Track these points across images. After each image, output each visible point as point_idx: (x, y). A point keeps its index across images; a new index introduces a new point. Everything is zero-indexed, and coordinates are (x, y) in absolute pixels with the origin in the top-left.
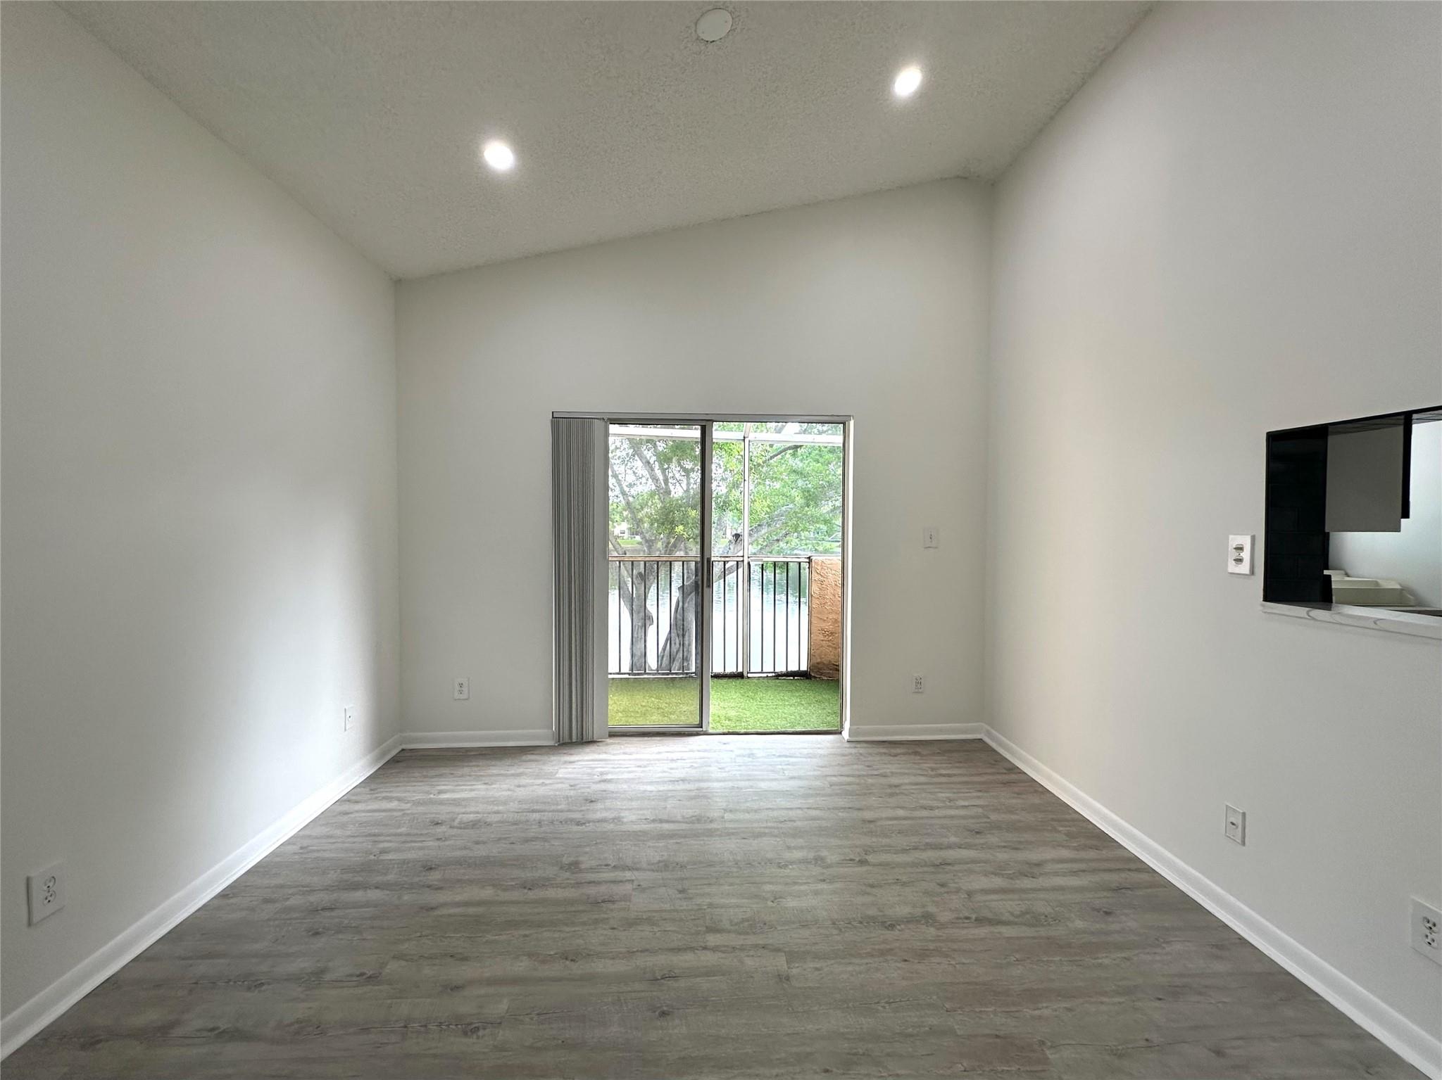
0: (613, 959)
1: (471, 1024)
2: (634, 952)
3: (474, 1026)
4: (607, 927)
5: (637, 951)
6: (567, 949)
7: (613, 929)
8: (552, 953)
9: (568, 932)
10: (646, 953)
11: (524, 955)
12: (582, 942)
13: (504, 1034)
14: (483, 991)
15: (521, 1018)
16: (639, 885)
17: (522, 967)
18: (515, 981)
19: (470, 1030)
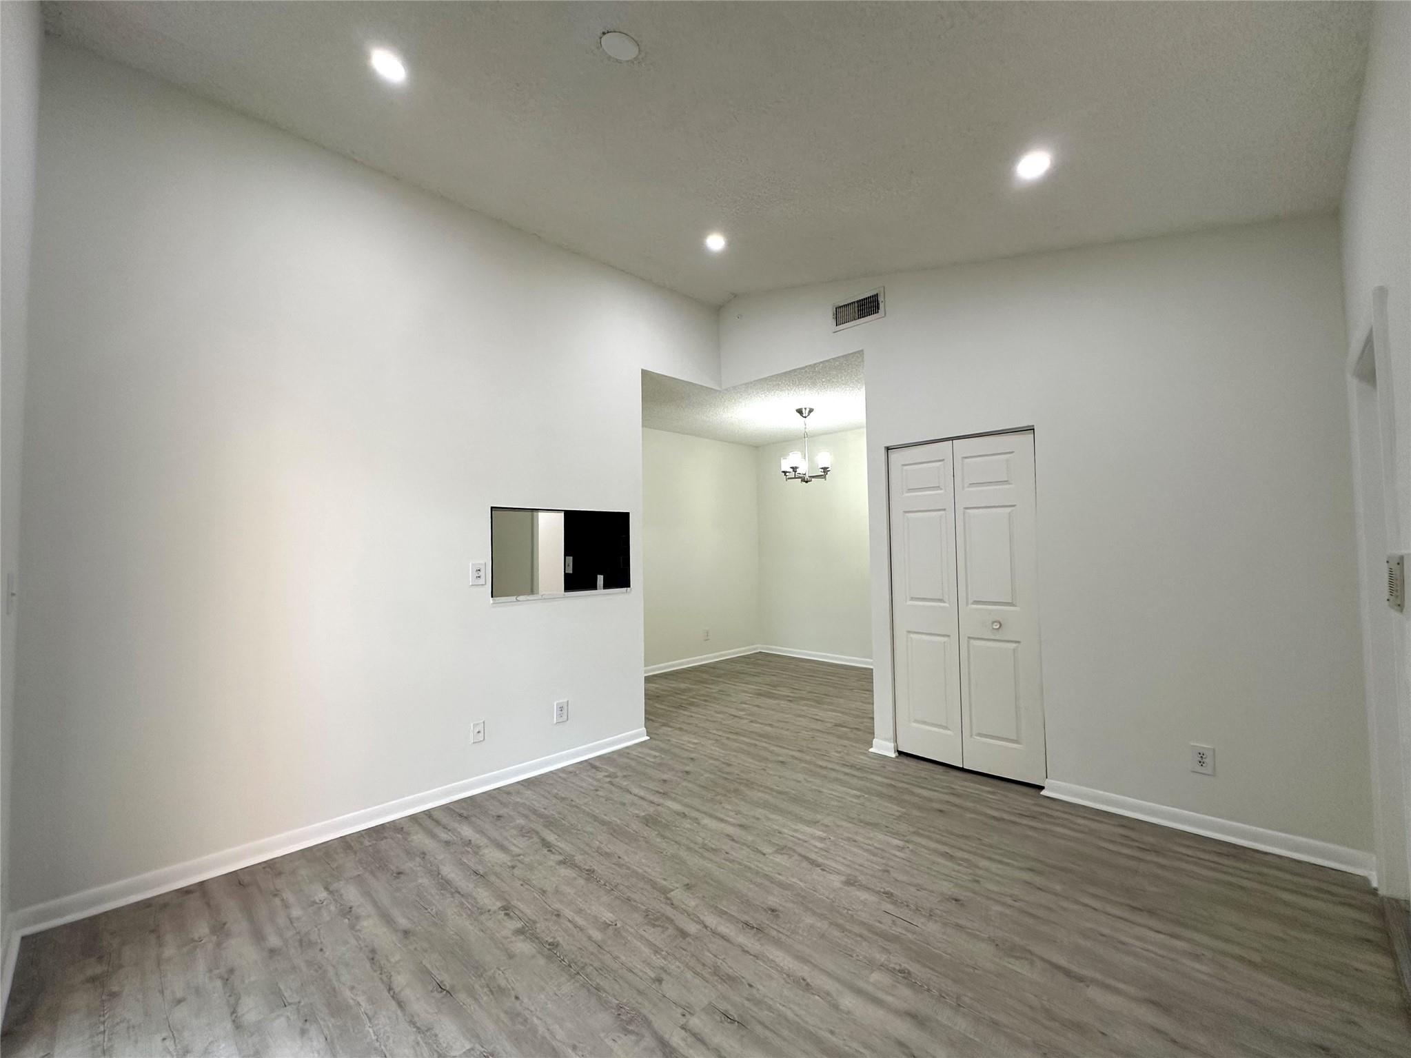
0: (772, 961)
1: (904, 977)
2: (754, 956)
3: (903, 975)
4: (754, 991)
5: (751, 955)
6: (801, 992)
7: (750, 986)
8: (817, 997)
9: (790, 1008)
10: (746, 949)
11: (841, 1010)
12: (785, 990)
13: (882, 958)
14: (889, 999)
15: (865, 961)
16: (684, 1015)
17: (848, 1001)
18: (859, 992)
19: (905, 974)
